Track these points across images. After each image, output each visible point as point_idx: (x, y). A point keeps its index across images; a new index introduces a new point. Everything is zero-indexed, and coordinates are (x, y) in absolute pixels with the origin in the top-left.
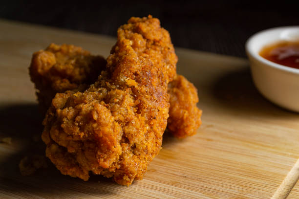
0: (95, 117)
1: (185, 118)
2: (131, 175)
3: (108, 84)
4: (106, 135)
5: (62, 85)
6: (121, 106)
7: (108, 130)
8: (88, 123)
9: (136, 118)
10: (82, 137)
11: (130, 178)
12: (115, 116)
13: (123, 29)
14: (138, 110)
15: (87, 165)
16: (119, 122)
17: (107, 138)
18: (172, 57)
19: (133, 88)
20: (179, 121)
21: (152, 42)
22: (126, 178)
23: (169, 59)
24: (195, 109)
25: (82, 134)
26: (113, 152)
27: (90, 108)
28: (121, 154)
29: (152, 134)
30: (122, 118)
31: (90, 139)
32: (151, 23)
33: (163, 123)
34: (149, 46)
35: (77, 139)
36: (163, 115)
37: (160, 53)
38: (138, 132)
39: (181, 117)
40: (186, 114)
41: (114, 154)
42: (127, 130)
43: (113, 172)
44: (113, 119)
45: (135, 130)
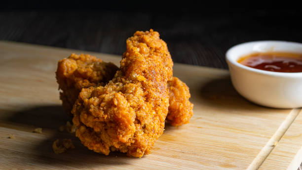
0: (116, 103)
1: (181, 108)
2: (143, 149)
3: (123, 80)
4: (124, 116)
5: (84, 84)
6: (134, 95)
7: (125, 112)
8: (110, 107)
9: (146, 105)
10: (105, 118)
11: (142, 151)
12: (130, 103)
13: (131, 40)
14: (147, 99)
15: (109, 141)
16: (133, 107)
17: (125, 119)
18: (169, 61)
19: (142, 82)
20: (176, 111)
21: (154, 50)
22: (139, 151)
23: (167, 63)
24: (188, 103)
25: (106, 116)
26: (130, 130)
27: (111, 97)
28: (135, 131)
29: (158, 118)
30: (135, 105)
31: (112, 120)
32: (152, 35)
33: (165, 110)
34: (152, 53)
35: (102, 120)
36: (165, 103)
37: (160, 57)
38: (147, 116)
39: (177, 108)
40: (182, 106)
41: (130, 131)
42: (139, 114)
43: (129, 146)
44: (129, 105)
45: (145, 114)
